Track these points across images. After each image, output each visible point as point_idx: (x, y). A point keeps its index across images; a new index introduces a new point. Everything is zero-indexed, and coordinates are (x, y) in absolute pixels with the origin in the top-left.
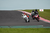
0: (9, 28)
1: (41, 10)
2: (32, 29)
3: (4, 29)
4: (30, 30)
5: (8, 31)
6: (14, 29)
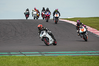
0: (40, 55)
2: (87, 57)
3: (29, 57)
4: (83, 60)
5: (37, 62)
6: (51, 59)
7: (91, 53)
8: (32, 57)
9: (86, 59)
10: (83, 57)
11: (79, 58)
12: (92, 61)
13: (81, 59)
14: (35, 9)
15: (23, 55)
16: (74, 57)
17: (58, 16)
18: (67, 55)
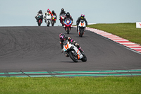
0: (50, 76)
2: (115, 78)
3: (35, 79)
4: (110, 82)
5: (46, 85)
6: (65, 81)
7: (120, 73)
8: (38, 79)
9: (114, 80)
10: (110, 79)
11: (104, 80)
12: (122, 83)
13: (106, 81)
14: (49, 12)
16: (97, 78)
17: (84, 25)
18: (88, 76)
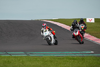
0: (26, 55)
1: (90, 20)
2: (71, 57)
3: (15, 57)
4: (67, 60)
5: (23, 62)
6: (36, 59)
8: (17, 57)
9: (71, 59)
10: (67, 58)
11: (63, 59)
12: (76, 61)
13: (65, 59)
15: (9, 55)
16: (59, 57)
